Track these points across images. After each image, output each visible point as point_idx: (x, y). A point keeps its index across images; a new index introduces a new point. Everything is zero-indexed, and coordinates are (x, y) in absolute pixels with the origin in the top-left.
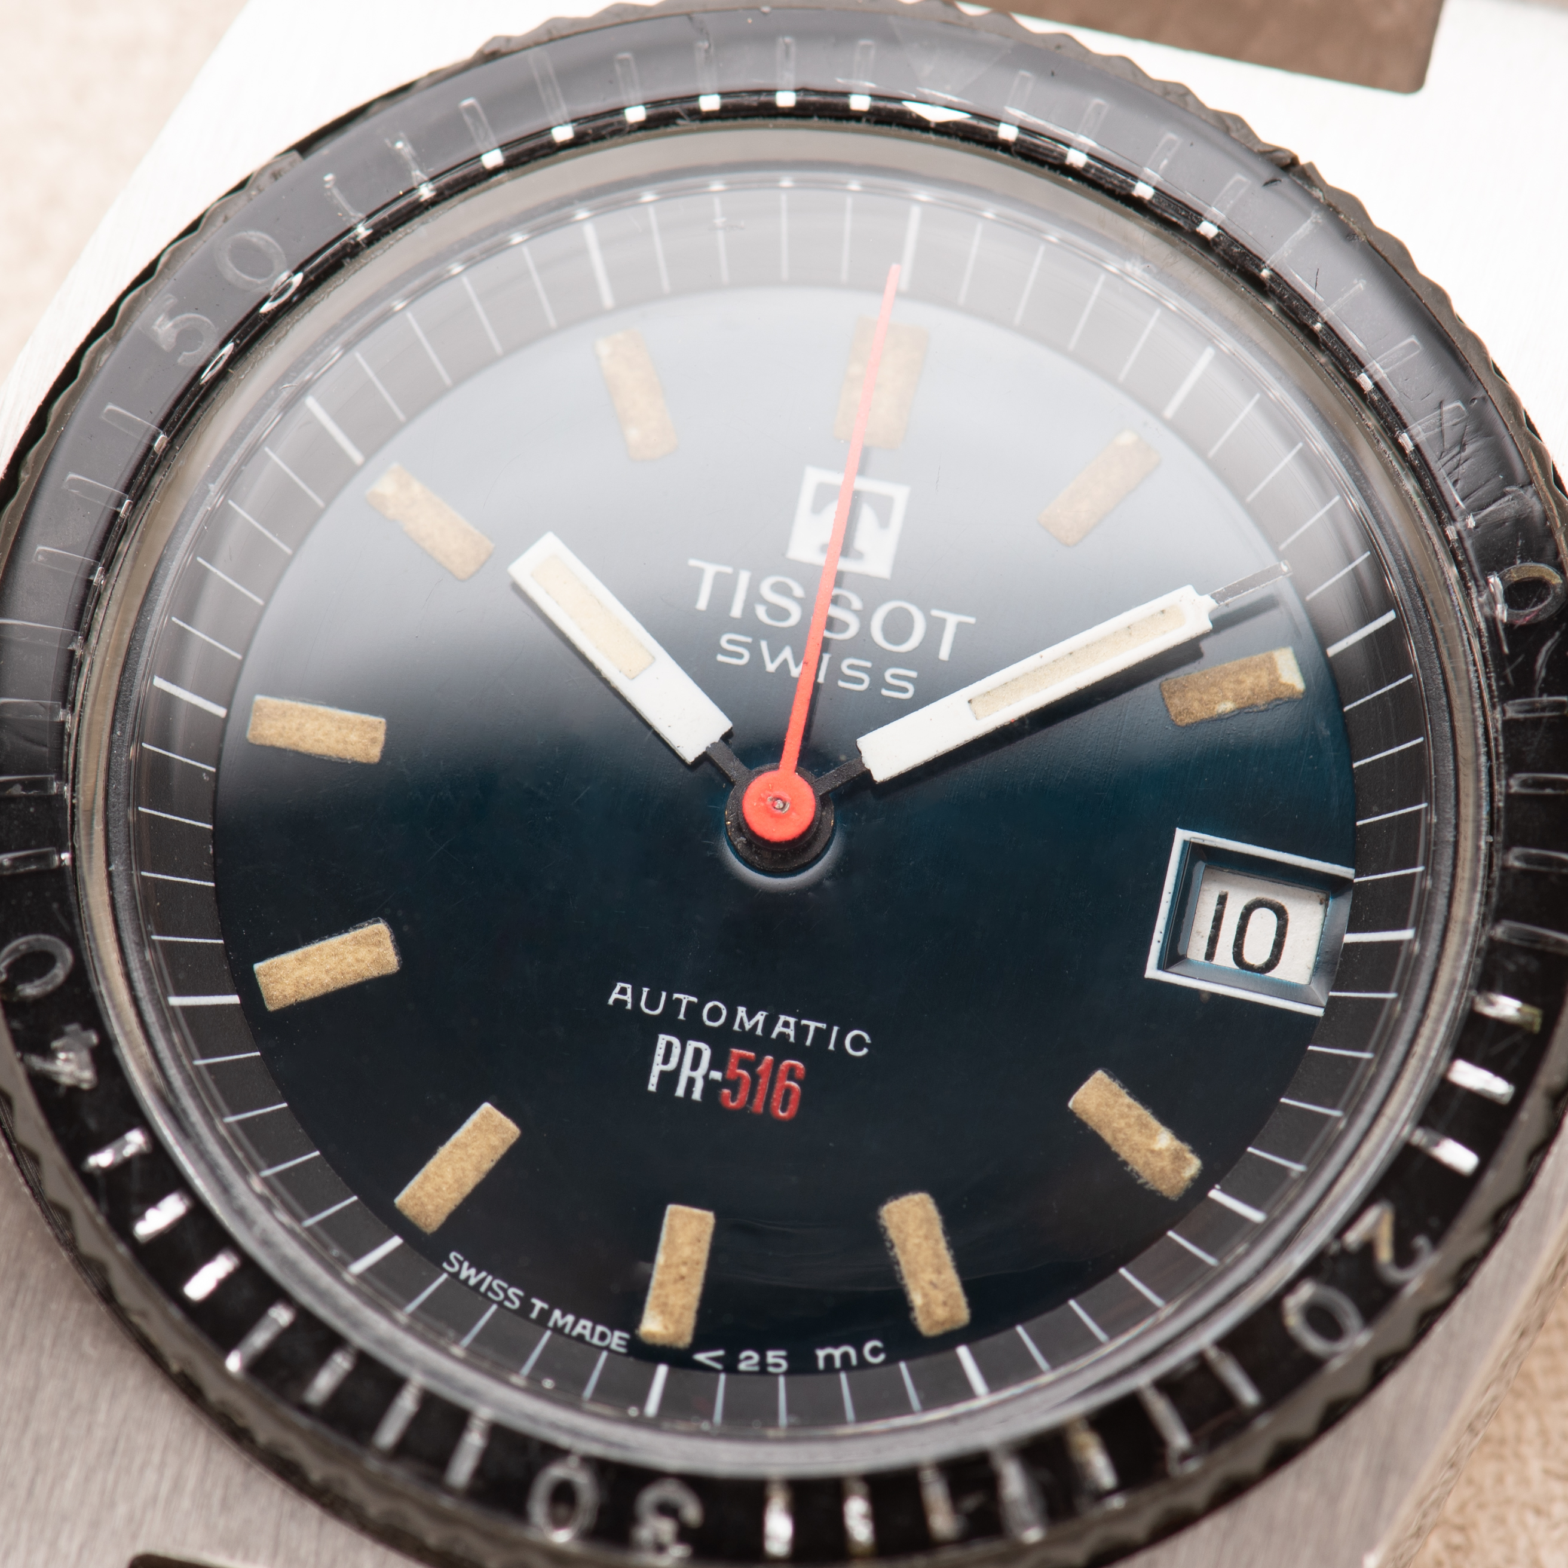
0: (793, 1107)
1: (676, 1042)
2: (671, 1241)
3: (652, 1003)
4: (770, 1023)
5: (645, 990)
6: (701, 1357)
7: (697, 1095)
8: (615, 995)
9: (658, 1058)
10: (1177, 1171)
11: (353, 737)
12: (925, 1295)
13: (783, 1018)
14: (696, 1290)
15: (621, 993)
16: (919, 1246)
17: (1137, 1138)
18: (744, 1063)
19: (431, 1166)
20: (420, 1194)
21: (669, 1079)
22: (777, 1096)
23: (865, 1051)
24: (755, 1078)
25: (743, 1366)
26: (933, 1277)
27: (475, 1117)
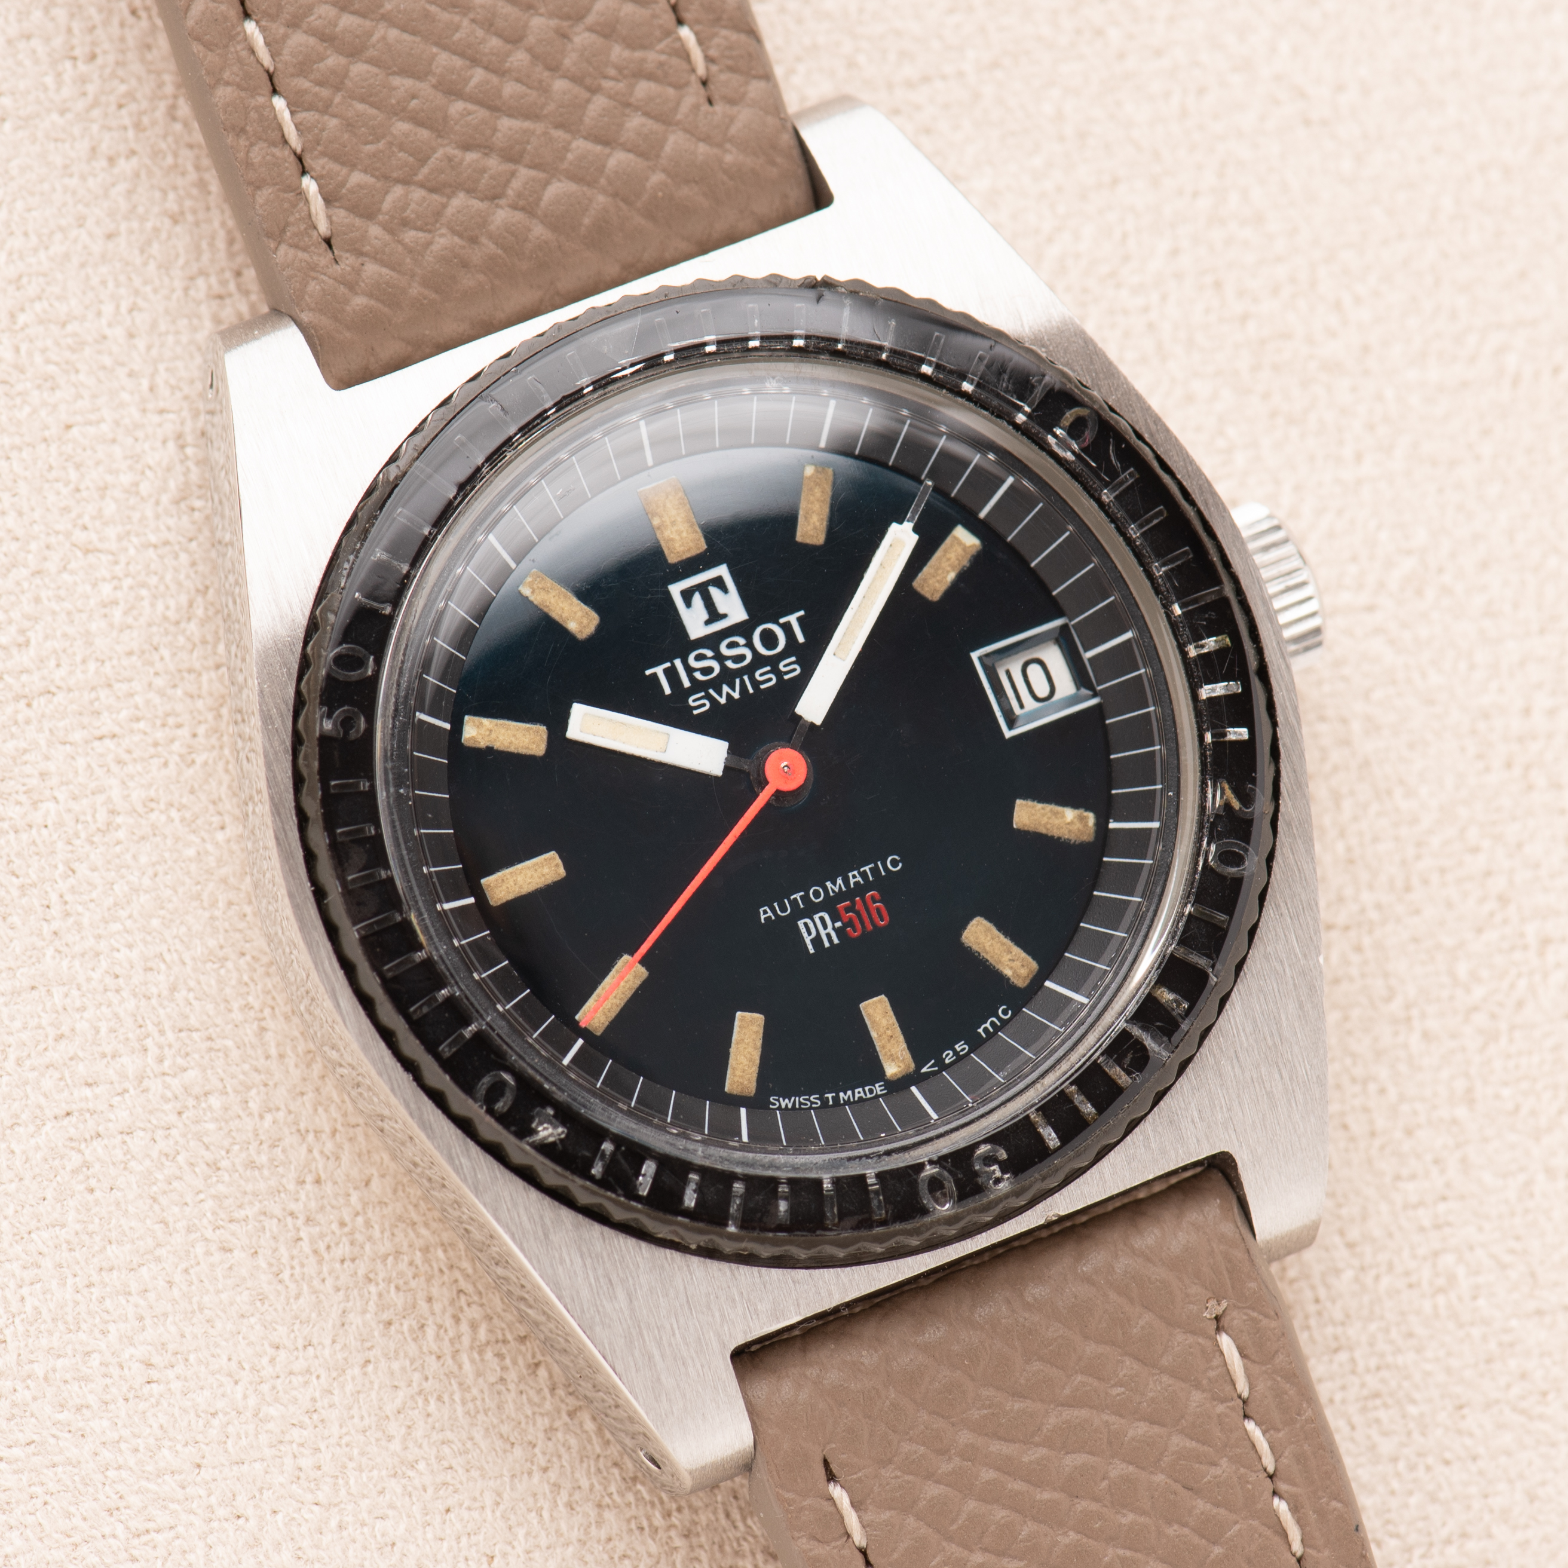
0: (887, 918)
1: (808, 921)
2: (874, 1022)
3: (783, 909)
4: (846, 881)
5: (775, 904)
6: (924, 1070)
7: (836, 941)
8: (763, 917)
9: (805, 935)
10: (1086, 825)
11: (546, 870)
12: (1011, 968)
13: (850, 875)
14: (901, 1038)
15: (765, 914)
16: (992, 945)
17: (1057, 822)
18: (848, 909)
19: (732, 1061)
20: (736, 1079)
21: (817, 941)
22: (875, 915)
23: (900, 865)
24: (858, 913)
25: (947, 1061)
26: (1009, 957)
27: (737, 1023)
